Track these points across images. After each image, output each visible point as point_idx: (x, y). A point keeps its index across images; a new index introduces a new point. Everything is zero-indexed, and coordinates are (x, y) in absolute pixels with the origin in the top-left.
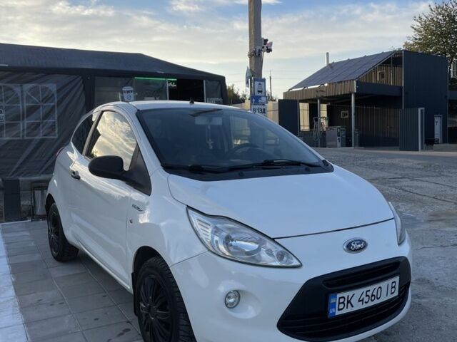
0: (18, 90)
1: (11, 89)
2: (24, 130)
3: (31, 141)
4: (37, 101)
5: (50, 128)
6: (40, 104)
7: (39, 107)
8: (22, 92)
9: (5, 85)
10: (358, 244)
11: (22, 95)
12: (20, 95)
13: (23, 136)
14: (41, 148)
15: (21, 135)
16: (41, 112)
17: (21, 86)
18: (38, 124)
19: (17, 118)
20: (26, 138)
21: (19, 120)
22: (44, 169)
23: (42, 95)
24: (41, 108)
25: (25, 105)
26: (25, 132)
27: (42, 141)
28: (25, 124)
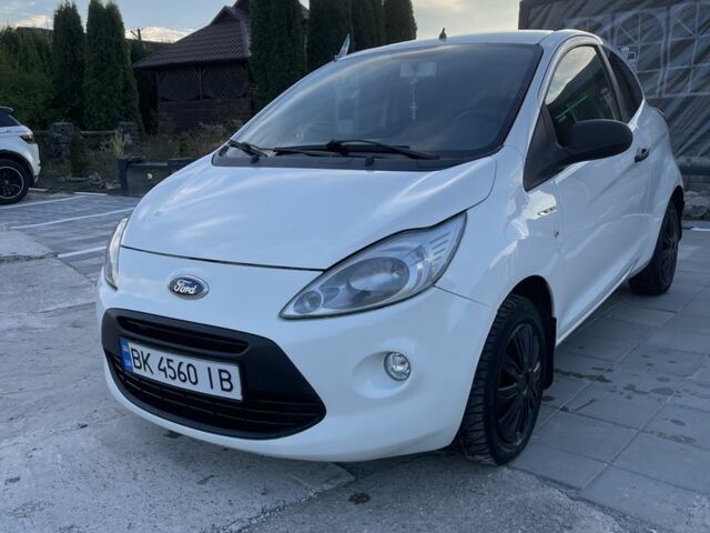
0: (661, 17)
1: (652, 17)
2: (662, 83)
3: (672, 100)
4: (690, 31)
5: (704, 77)
6: (695, 36)
7: (694, 40)
8: (668, 19)
9: (644, 11)
10: (186, 285)
11: (668, 25)
12: (663, 24)
13: (660, 93)
14: (685, 112)
15: (658, 91)
16: (694, 51)
17: (668, 9)
18: (687, 72)
19: (656, 64)
20: (664, 96)
21: (659, 67)
22: (684, 147)
23: (700, 19)
24: (696, 42)
25: (671, 40)
26: (665, 86)
27: (688, 101)
28: (667, 74)
